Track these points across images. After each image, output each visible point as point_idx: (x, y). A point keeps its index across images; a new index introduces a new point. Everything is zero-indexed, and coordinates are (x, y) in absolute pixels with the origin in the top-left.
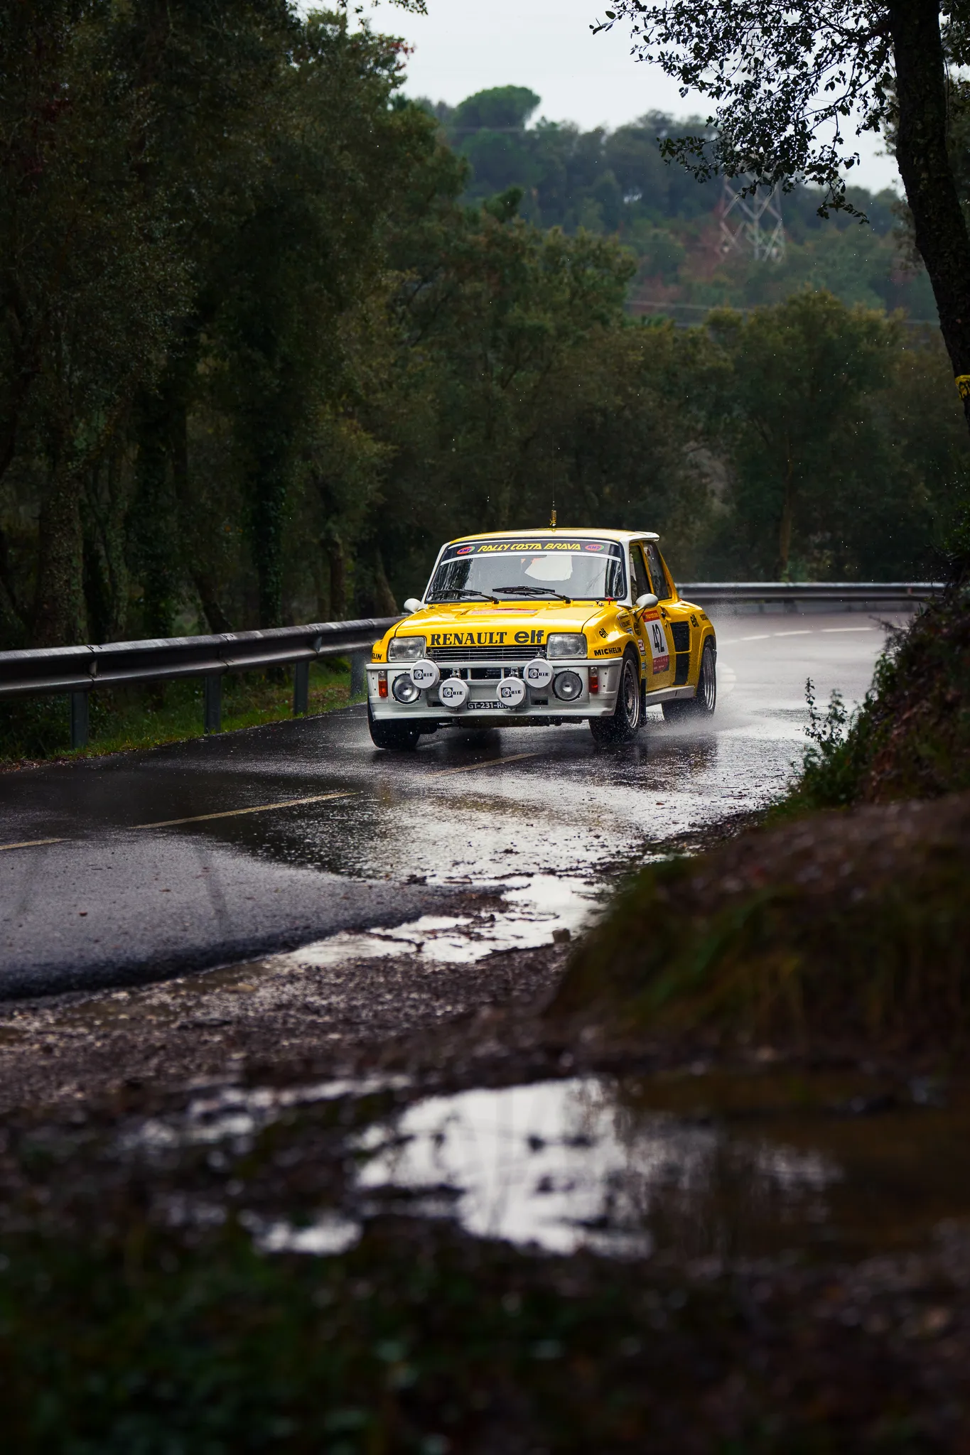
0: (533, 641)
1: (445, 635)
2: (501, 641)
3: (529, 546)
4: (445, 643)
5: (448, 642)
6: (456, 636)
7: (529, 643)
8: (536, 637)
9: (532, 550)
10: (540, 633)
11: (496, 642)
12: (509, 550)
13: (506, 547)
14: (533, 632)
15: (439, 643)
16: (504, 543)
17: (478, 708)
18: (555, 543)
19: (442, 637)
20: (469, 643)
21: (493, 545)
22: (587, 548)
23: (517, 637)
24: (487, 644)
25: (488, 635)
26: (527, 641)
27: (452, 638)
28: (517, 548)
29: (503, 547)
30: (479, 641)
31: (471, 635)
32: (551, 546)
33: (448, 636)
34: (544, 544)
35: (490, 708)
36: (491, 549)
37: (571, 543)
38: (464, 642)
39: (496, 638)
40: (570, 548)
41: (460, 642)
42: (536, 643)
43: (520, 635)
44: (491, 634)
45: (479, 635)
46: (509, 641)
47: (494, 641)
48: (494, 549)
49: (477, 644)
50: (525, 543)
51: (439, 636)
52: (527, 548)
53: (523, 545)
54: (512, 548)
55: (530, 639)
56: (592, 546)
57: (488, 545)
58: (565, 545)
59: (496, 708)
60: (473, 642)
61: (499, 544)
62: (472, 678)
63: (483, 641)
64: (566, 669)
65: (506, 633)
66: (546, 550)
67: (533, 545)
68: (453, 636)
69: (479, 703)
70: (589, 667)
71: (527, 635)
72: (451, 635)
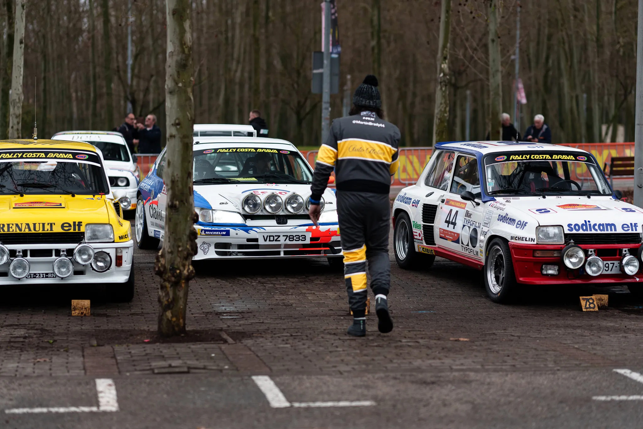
0: (75, 229)
1: (8, 225)
2: (51, 229)
3: (36, 155)
4: (8, 230)
5: (11, 230)
6: (17, 225)
7: (72, 231)
8: (77, 227)
9: (39, 158)
10: (80, 224)
11: (48, 230)
12: (22, 157)
13: (20, 155)
14: (74, 223)
15: (4, 231)
16: (20, 152)
17: (34, 277)
18: (54, 153)
19: (6, 226)
20: (27, 231)
21: (10, 153)
22: (77, 157)
23: (63, 226)
24: (41, 231)
25: (41, 225)
26: (70, 229)
27: (14, 227)
28: (28, 156)
29: (17, 155)
30: (35, 229)
31: (28, 224)
32: (52, 155)
33: (11, 226)
34: (46, 154)
35: (43, 277)
36: (9, 157)
37: (66, 153)
38: (23, 229)
39: (47, 227)
40: (65, 157)
41: (20, 230)
42: (77, 231)
43: (65, 225)
44: (43, 224)
45: (35, 224)
46: (57, 229)
47: (46, 229)
48: (11, 157)
49: (33, 232)
50: (33, 152)
51: (4, 225)
52: (35, 156)
53: (32, 154)
54: (24, 156)
55: (72, 228)
56: (82, 155)
57: (6, 153)
58: (61, 154)
59: (47, 277)
60: (30, 230)
61: (14, 153)
62: (31, 256)
63: (37, 229)
64: (100, 250)
65: (54, 224)
66: (49, 158)
67: (39, 154)
68: (15, 225)
69: (35, 274)
70: (116, 248)
71: (70, 225)
72: (13, 225)
